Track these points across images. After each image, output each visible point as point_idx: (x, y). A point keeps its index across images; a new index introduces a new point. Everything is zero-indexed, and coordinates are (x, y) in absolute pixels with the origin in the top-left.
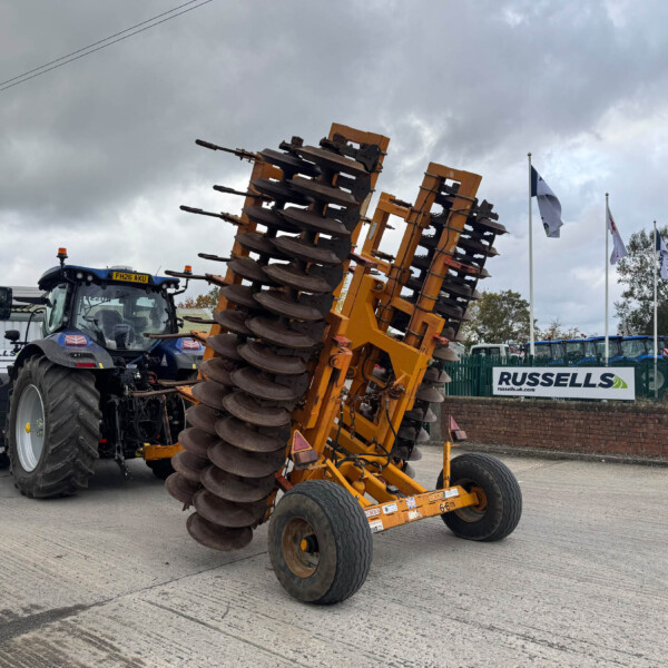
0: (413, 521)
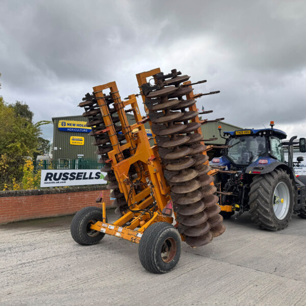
0: (116, 236)
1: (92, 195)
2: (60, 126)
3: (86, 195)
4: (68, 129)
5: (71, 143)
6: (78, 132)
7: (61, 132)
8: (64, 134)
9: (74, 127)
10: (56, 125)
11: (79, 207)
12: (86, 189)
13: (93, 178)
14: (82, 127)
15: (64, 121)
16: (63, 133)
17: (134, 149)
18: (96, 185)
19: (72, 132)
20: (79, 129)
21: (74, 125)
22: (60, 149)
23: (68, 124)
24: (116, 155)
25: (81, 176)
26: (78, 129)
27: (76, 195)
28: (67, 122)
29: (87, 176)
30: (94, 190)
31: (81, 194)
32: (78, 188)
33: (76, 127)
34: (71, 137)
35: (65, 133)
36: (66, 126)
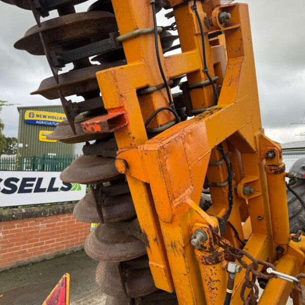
1: (54, 225)
2: (27, 117)
3: (42, 225)
4: (37, 122)
5: (40, 139)
6: (49, 126)
7: (28, 125)
8: (32, 128)
9: (44, 119)
10: (22, 116)
11: (25, 252)
12: (40, 212)
13: (56, 190)
14: (54, 120)
15: (32, 111)
16: (31, 126)
17: (211, 83)
18: (62, 203)
19: (42, 125)
20: (52, 122)
21: (45, 117)
22: (27, 145)
23: (37, 116)
24: (143, 93)
25: (32, 185)
26: (49, 122)
27: (16, 226)
28: (36, 112)
29: (45, 185)
30: (58, 213)
31: (29, 224)
32: (24, 211)
33: (47, 119)
34: (41, 132)
35: (33, 126)
36: (35, 118)
